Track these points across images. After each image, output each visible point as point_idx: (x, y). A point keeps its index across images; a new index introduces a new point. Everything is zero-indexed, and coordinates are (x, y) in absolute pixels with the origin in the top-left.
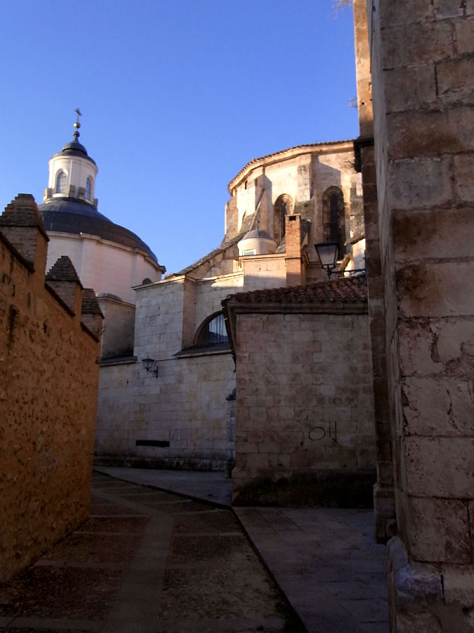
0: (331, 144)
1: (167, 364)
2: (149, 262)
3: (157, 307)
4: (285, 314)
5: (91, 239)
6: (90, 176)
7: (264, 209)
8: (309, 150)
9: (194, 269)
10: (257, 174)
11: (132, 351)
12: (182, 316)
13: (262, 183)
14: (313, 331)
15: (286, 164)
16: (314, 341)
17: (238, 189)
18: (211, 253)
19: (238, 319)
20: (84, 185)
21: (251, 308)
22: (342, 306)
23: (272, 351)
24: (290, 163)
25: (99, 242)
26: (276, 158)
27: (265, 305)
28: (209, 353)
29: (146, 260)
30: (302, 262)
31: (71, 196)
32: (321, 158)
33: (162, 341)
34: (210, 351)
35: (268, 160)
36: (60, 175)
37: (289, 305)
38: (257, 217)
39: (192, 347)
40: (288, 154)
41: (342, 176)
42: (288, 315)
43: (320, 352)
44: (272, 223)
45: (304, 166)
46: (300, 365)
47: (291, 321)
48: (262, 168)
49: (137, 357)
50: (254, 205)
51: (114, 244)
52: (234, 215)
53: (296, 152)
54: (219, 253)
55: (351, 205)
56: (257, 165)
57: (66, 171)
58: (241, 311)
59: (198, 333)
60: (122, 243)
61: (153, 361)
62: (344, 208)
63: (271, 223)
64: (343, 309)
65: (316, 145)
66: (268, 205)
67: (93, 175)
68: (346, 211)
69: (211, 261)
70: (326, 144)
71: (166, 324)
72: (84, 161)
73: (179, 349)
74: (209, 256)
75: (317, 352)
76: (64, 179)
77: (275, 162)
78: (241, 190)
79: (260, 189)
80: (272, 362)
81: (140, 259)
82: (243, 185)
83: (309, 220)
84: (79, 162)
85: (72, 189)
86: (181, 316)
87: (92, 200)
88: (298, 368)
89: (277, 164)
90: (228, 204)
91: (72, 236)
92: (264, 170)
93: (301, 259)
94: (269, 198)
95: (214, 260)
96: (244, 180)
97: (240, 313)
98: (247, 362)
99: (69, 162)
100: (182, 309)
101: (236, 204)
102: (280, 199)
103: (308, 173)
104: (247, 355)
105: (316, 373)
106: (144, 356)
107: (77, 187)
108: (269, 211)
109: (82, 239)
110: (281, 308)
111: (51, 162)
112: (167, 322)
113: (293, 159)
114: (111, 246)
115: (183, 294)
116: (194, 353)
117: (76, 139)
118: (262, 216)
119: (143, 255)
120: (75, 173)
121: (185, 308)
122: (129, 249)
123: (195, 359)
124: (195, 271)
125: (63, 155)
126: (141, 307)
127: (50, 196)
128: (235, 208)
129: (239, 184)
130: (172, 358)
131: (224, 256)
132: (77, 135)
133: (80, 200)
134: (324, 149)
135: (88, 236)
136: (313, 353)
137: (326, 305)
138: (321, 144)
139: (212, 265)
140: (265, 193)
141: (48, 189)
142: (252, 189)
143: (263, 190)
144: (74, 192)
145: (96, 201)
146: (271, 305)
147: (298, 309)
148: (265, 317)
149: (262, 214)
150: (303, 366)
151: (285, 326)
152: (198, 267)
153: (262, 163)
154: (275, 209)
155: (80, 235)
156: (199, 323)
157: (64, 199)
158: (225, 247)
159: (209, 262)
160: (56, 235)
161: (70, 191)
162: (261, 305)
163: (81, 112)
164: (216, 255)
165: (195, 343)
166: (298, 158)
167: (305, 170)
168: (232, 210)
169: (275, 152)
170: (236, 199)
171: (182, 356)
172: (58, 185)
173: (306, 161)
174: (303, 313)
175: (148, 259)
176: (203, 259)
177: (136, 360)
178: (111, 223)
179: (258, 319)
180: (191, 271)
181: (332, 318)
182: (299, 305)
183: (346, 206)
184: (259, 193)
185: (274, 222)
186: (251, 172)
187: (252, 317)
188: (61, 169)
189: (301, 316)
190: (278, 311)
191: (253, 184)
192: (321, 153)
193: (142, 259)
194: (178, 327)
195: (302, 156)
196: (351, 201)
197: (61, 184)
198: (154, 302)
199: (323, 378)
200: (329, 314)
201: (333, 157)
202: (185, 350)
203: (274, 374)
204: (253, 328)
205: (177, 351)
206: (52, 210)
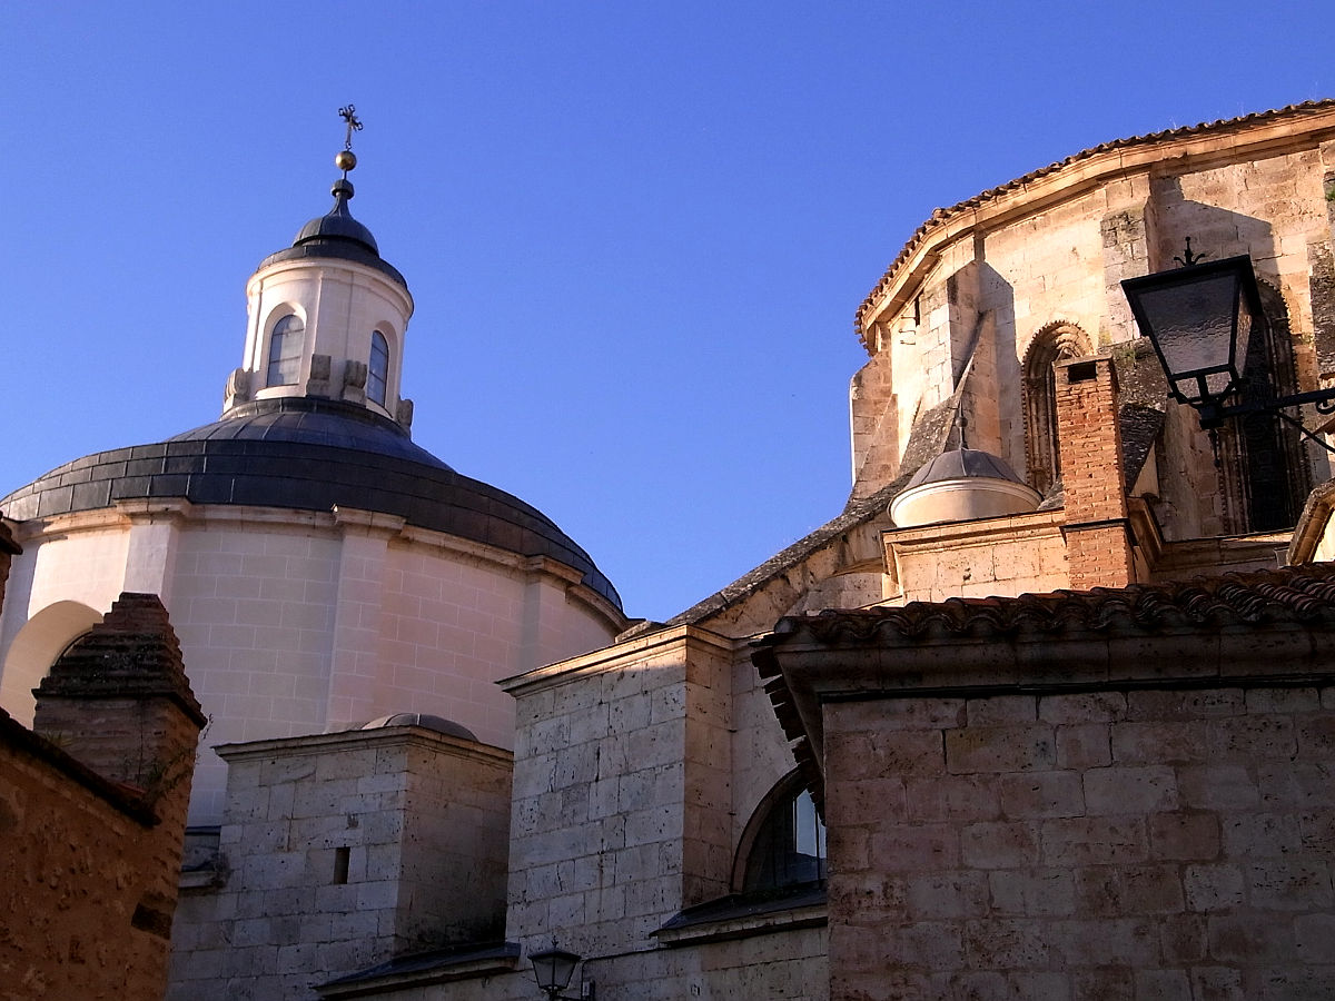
0: (1220, 128)
1: (629, 968)
2: (586, 606)
3: (591, 753)
4: (1040, 693)
5: (370, 528)
6: (387, 325)
7: (986, 382)
8: (1139, 157)
9: (728, 606)
10: (957, 259)
11: (499, 925)
12: (681, 784)
13: (975, 292)
14: (1178, 765)
15: (1061, 216)
16: (1186, 812)
17: (894, 326)
18: (794, 548)
19: (828, 724)
20: (362, 354)
21: (882, 674)
22: (1303, 643)
23: (984, 864)
24: (1072, 212)
25: (399, 539)
26: (1022, 197)
27: (947, 655)
28: (785, 920)
29: (571, 597)
30: (1131, 540)
31: (316, 393)
32: (1190, 185)
33: (607, 881)
34: (791, 910)
35: (992, 209)
36: (282, 322)
37: (1058, 651)
38: (962, 413)
39: (726, 899)
40: (1065, 180)
41: (1276, 240)
42: (1057, 699)
43: (1221, 857)
44: (1021, 432)
45: (1125, 216)
46: (1125, 927)
47: (1068, 726)
48: (970, 239)
49: (518, 946)
50: (948, 371)
51: (455, 543)
52: (881, 419)
53: (1093, 169)
54: (822, 547)
55: (1320, 339)
56: (952, 231)
57: (300, 312)
58: (842, 687)
59: (748, 846)
60: (486, 539)
61: (574, 959)
62: (1293, 356)
63: (1017, 430)
64: (1313, 657)
65: (1166, 137)
66: (1002, 371)
67: (396, 321)
68: (1301, 366)
69: (795, 577)
70: (1202, 130)
71: (625, 815)
72: (363, 272)
73: (672, 906)
74: (783, 556)
75: (1204, 863)
76: (295, 338)
77: (1018, 214)
78: (902, 327)
79: (969, 314)
80: (993, 913)
81: (550, 596)
82: (910, 309)
83: (1157, 407)
84: (347, 279)
85: (321, 366)
86: (677, 778)
87: (392, 406)
88: (1120, 940)
89: (1026, 222)
90: (859, 380)
91: (303, 520)
92: (979, 248)
93: (1127, 524)
94: (1005, 341)
95: (804, 569)
96: (912, 290)
97: (839, 700)
98: (877, 915)
99: (311, 282)
100: (680, 754)
101: (888, 379)
102: (1046, 343)
103: (1141, 239)
104: (873, 883)
105: (1208, 961)
106: (540, 943)
107: (338, 361)
108: (1004, 391)
109: (339, 530)
110: (1018, 667)
111: (253, 285)
112: (626, 806)
113: (1086, 198)
114: (442, 549)
115: (682, 699)
116: (727, 921)
117: (343, 206)
118: (979, 409)
119: (560, 579)
120: (333, 316)
121: (691, 749)
122: (510, 560)
123: (733, 947)
124: (731, 613)
125: (292, 258)
126: (534, 753)
127: (244, 393)
128: (887, 392)
129: (896, 309)
130: (644, 945)
131: (842, 554)
132: (345, 191)
133: (345, 402)
134: (1198, 147)
135: (360, 516)
136: (1182, 866)
137: (1230, 643)
138: (1184, 133)
139: (799, 589)
140: (987, 325)
141: (239, 371)
142: (939, 315)
143: (981, 317)
144: (326, 378)
145: (407, 408)
146: (972, 653)
147: (1097, 665)
148: (949, 711)
149: (982, 402)
150: (1139, 933)
151: (1043, 748)
152: (741, 599)
153: (972, 221)
154: (1028, 381)
155: (333, 518)
156: (749, 804)
157: (290, 403)
158: (847, 522)
159: (784, 577)
160: (249, 517)
161: (313, 376)
162: (926, 656)
163: (359, 115)
164: (811, 552)
165: (738, 884)
166: (1100, 193)
167: (1130, 228)
168: (876, 400)
169: (1015, 178)
170: (887, 363)
171: (683, 936)
172: (273, 360)
173: (1133, 196)
174: (1125, 688)
175: (581, 594)
176: (763, 568)
177: (516, 959)
178: (449, 472)
179: (919, 720)
180: (715, 614)
181: (1259, 701)
182: (1100, 650)
183: (1297, 349)
184: (966, 329)
185: (1027, 426)
186: (934, 257)
187: (892, 714)
188: (284, 306)
189: (1114, 698)
190: (1005, 680)
191: (943, 295)
192: (1187, 164)
193: (559, 594)
194: (667, 821)
195: (1118, 182)
196: (1315, 323)
197: (285, 353)
198: (578, 734)
199: (1242, 983)
200: (1248, 684)
201: (1233, 175)
202: (696, 910)
203: (1005, 972)
204: (900, 763)
205: (665, 919)
206: (245, 436)
